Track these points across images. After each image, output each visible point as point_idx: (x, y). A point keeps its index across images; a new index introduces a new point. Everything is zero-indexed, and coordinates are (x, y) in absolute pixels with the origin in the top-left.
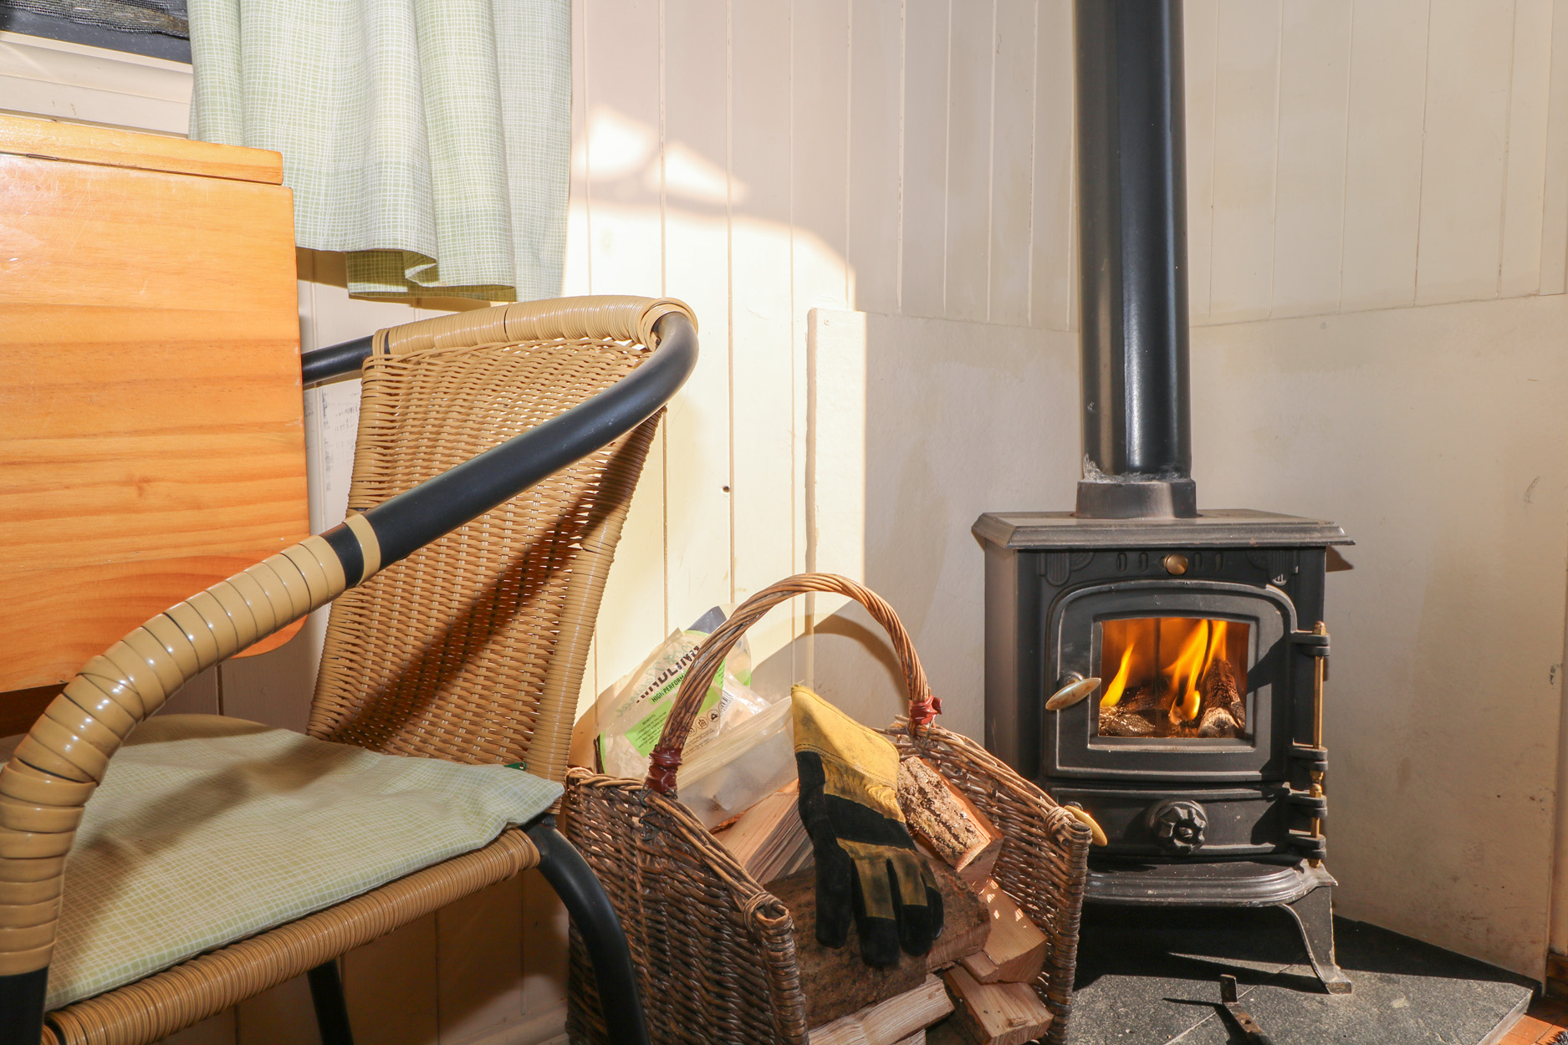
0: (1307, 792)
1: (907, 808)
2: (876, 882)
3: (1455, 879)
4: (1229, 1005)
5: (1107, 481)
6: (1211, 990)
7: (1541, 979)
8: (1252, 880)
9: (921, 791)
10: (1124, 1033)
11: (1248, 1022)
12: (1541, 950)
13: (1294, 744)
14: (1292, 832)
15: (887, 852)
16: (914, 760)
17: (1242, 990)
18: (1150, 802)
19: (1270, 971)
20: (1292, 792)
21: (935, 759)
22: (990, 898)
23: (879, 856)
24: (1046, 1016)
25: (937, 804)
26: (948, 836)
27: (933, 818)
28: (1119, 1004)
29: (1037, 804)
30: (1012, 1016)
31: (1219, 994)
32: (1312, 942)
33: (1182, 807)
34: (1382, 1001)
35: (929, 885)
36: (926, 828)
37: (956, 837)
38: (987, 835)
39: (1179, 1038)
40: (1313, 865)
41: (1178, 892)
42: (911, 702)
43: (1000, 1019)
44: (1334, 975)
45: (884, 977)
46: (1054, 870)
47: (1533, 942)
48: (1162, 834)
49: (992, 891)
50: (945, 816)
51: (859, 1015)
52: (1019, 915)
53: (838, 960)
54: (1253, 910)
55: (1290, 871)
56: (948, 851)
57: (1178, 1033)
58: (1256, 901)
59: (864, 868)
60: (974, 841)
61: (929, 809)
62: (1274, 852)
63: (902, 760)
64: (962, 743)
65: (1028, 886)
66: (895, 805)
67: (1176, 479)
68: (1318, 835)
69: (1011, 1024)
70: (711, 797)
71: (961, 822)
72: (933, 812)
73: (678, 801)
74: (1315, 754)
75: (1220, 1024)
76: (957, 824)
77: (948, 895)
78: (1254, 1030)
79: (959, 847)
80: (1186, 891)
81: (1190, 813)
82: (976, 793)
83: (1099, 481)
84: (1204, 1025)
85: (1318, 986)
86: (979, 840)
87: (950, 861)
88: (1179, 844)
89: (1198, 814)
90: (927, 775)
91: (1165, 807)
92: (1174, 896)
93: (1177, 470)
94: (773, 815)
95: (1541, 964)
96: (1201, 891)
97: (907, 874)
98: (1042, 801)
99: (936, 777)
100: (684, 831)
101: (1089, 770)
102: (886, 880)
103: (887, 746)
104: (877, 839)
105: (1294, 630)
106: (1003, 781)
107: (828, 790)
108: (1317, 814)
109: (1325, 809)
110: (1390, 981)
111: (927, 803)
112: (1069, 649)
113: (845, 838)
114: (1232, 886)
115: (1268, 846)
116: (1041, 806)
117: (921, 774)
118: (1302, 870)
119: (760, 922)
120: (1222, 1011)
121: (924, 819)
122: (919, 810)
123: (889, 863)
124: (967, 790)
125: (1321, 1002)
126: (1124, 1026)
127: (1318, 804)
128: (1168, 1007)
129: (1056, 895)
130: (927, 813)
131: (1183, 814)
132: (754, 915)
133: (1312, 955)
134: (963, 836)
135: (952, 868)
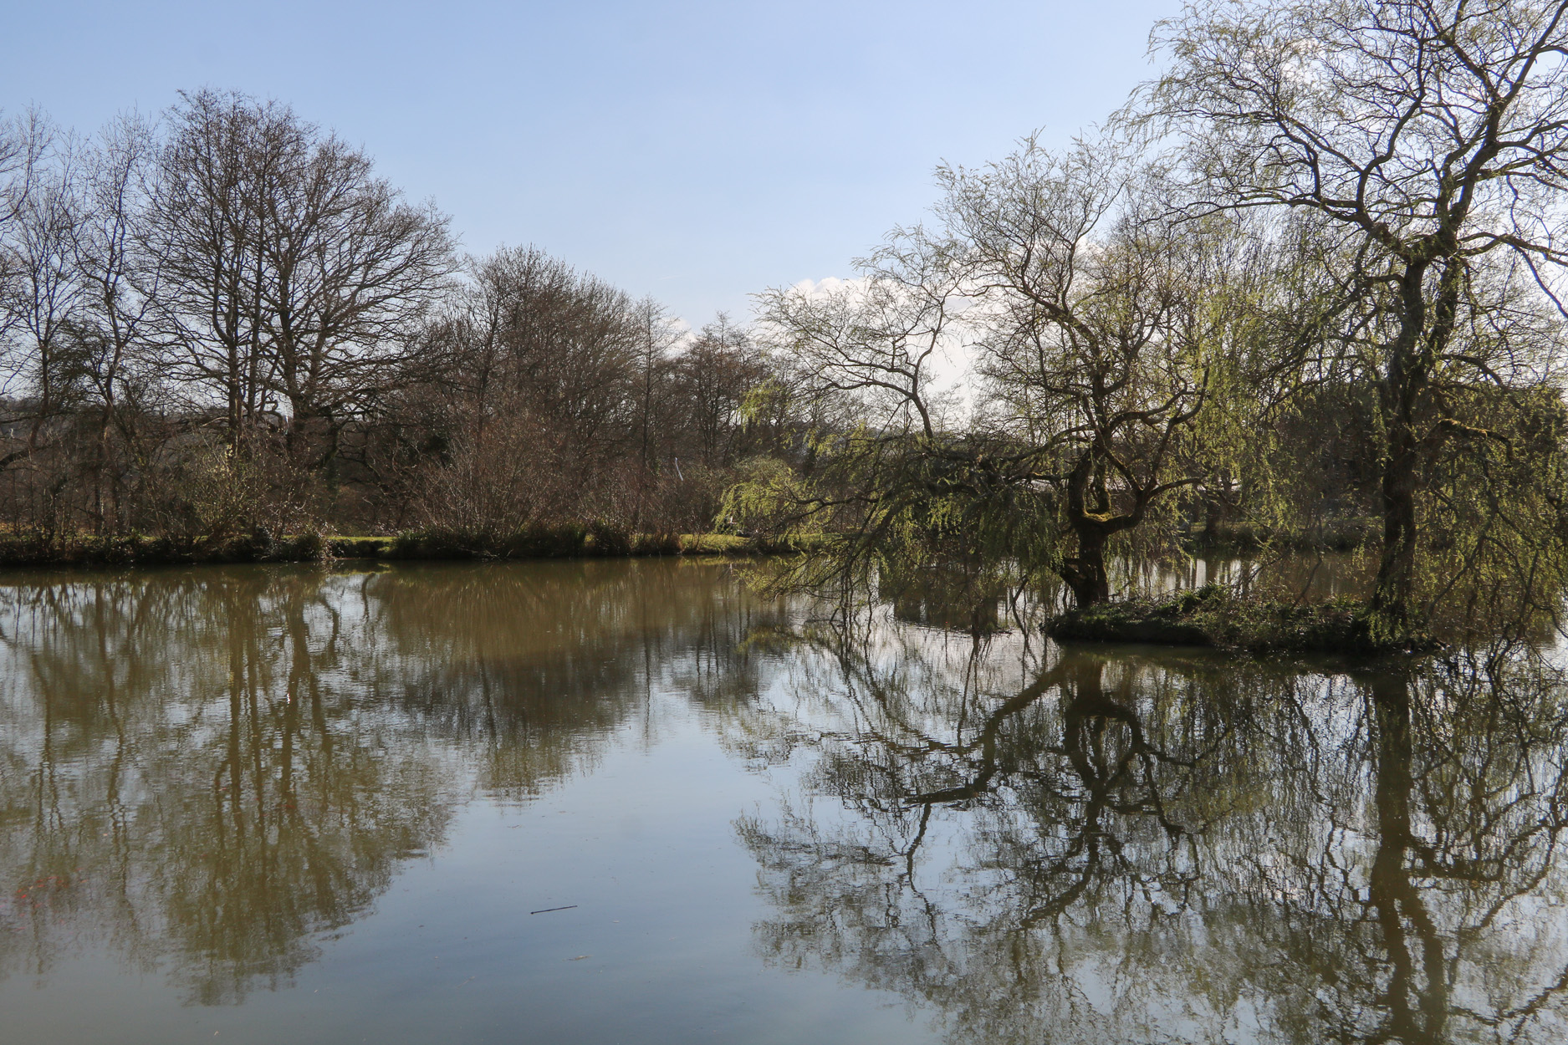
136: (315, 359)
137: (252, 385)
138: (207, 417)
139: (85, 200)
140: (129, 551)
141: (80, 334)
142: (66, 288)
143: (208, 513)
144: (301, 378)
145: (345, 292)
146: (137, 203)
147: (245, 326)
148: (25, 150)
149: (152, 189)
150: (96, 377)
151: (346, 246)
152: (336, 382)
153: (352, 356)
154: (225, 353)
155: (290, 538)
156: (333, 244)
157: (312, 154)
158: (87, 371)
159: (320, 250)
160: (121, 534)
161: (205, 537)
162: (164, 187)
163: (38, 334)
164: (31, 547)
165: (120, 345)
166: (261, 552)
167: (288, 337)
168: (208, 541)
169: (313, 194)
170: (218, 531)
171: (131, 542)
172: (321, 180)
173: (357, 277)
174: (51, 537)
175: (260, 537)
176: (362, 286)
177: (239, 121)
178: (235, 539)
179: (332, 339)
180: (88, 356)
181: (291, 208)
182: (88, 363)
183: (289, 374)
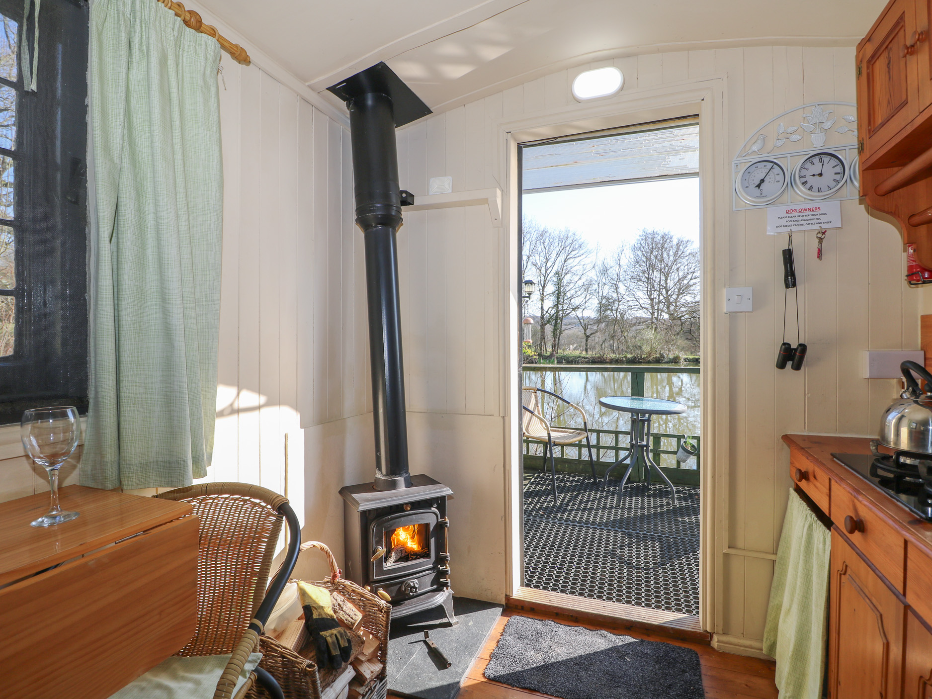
0: (445, 567)
1: (335, 612)
2: (333, 642)
3: (483, 579)
4: (427, 640)
5: (384, 478)
6: (420, 636)
7: (504, 604)
8: (431, 600)
9: (339, 605)
10: (399, 659)
11: (432, 644)
12: (504, 595)
13: (441, 554)
14: (441, 580)
15: (334, 631)
16: (335, 593)
17: (430, 632)
18: (402, 583)
19: (437, 623)
20: (441, 568)
21: (340, 590)
22: (361, 633)
23: (332, 634)
24: (381, 666)
25: (344, 608)
26: (349, 619)
27: (344, 613)
28: (396, 650)
29: (374, 600)
30: (372, 670)
31: (424, 636)
32: (448, 612)
33: (411, 582)
34: (466, 624)
35: (347, 638)
36: (342, 617)
37: (352, 618)
38: (361, 615)
39: (414, 656)
40: (447, 589)
41: (412, 609)
42: (332, 573)
43: (369, 672)
44: (454, 620)
45: (337, 672)
46: (381, 620)
47: (502, 594)
48: (407, 592)
49: (362, 631)
50: (348, 612)
51: (330, 686)
52: (371, 636)
53: (324, 672)
54: (433, 609)
55: (441, 593)
56: (350, 623)
57: (414, 654)
58: (433, 606)
59: (329, 639)
60: (358, 618)
61: (342, 610)
62: (437, 587)
63: (331, 595)
64: (349, 584)
65: (373, 626)
66: (332, 613)
67: (405, 475)
68: (448, 579)
69: (372, 672)
70: (273, 628)
71: (353, 612)
72: (344, 611)
73: (266, 635)
74: (446, 556)
75: (425, 647)
76: (352, 614)
77: (352, 638)
78: (434, 646)
79: (353, 621)
80: (414, 609)
81: (414, 583)
82: (354, 599)
83: (382, 478)
84: (421, 649)
85: (449, 625)
86: (359, 616)
87: (351, 627)
88: (411, 594)
89: (416, 583)
90: (340, 598)
91: (407, 583)
92: (411, 611)
93: (405, 472)
94: (296, 629)
95: (504, 599)
96: (418, 607)
97: (341, 637)
98: (376, 599)
99: (342, 598)
100: (273, 646)
101: (384, 577)
102: (336, 641)
103: (326, 592)
104: (331, 628)
105: (440, 520)
106: (364, 595)
107: (315, 616)
108: (447, 574)
109: (449, 572)
110: (468, 616)
111: (341, 608)
112: (376, 539)
113: (321, 632)
114: (426, 603)
115: (435, 586)
116: (376, 601)
117: (338, 598)
118: (444, 591)
119: (308, 671)
120: (425, 642)
121: (341, 615)
122: (339, 611)
123: (336, 635)
124: (352, 599)
125: (451, 630)
126: (398, 657)
127: (447, 571)
128: (410, 646)
129: (382, 628)
130: (342, 612)
131: (412, 584)
132: (305, 669)
133: (448, 616)
134: (354, 617)
135: (351, 629)
136: (676, 303)
137: (658, 311)
138: (645, 320)
139: (610, 262)
140: (624, 359)
141: (608, 299)
142: (606, 287)
143: (646, 349)
144: (672, 308)
145: (685, 282)
146: (624, 262)
147: (655, 295)
148: (595, 251)
149: (628, 258)
150: (612, 311)
151: (686, 267)
152: (683, 309)
153: (687, 301)
154: (649, 302)
155: (671, 356)
156: (682, 267)
157: (675, 242)
158: (609, 309)
159: (678, 269)
160: (623, 355)
161: (646, 356)
162: (632, 256)
163: (599, 300)
164: (599, 358)
165: (620, 302)
166: (662, 360)
167: (667, 298)
168: (647, 357)
169: (675, 254)
170: (650, 354)
171: (625, 357)
172: (678, 249)
173: (689, 277)
174: (604, 355)
175: (662, 356)
176: (691, 279)
177: (654, 234)
178: (655, 356)
179: (681, 296)
180: (609, 305)
181: (668, 258)
182: (610, 307)
183: (668, 308)
